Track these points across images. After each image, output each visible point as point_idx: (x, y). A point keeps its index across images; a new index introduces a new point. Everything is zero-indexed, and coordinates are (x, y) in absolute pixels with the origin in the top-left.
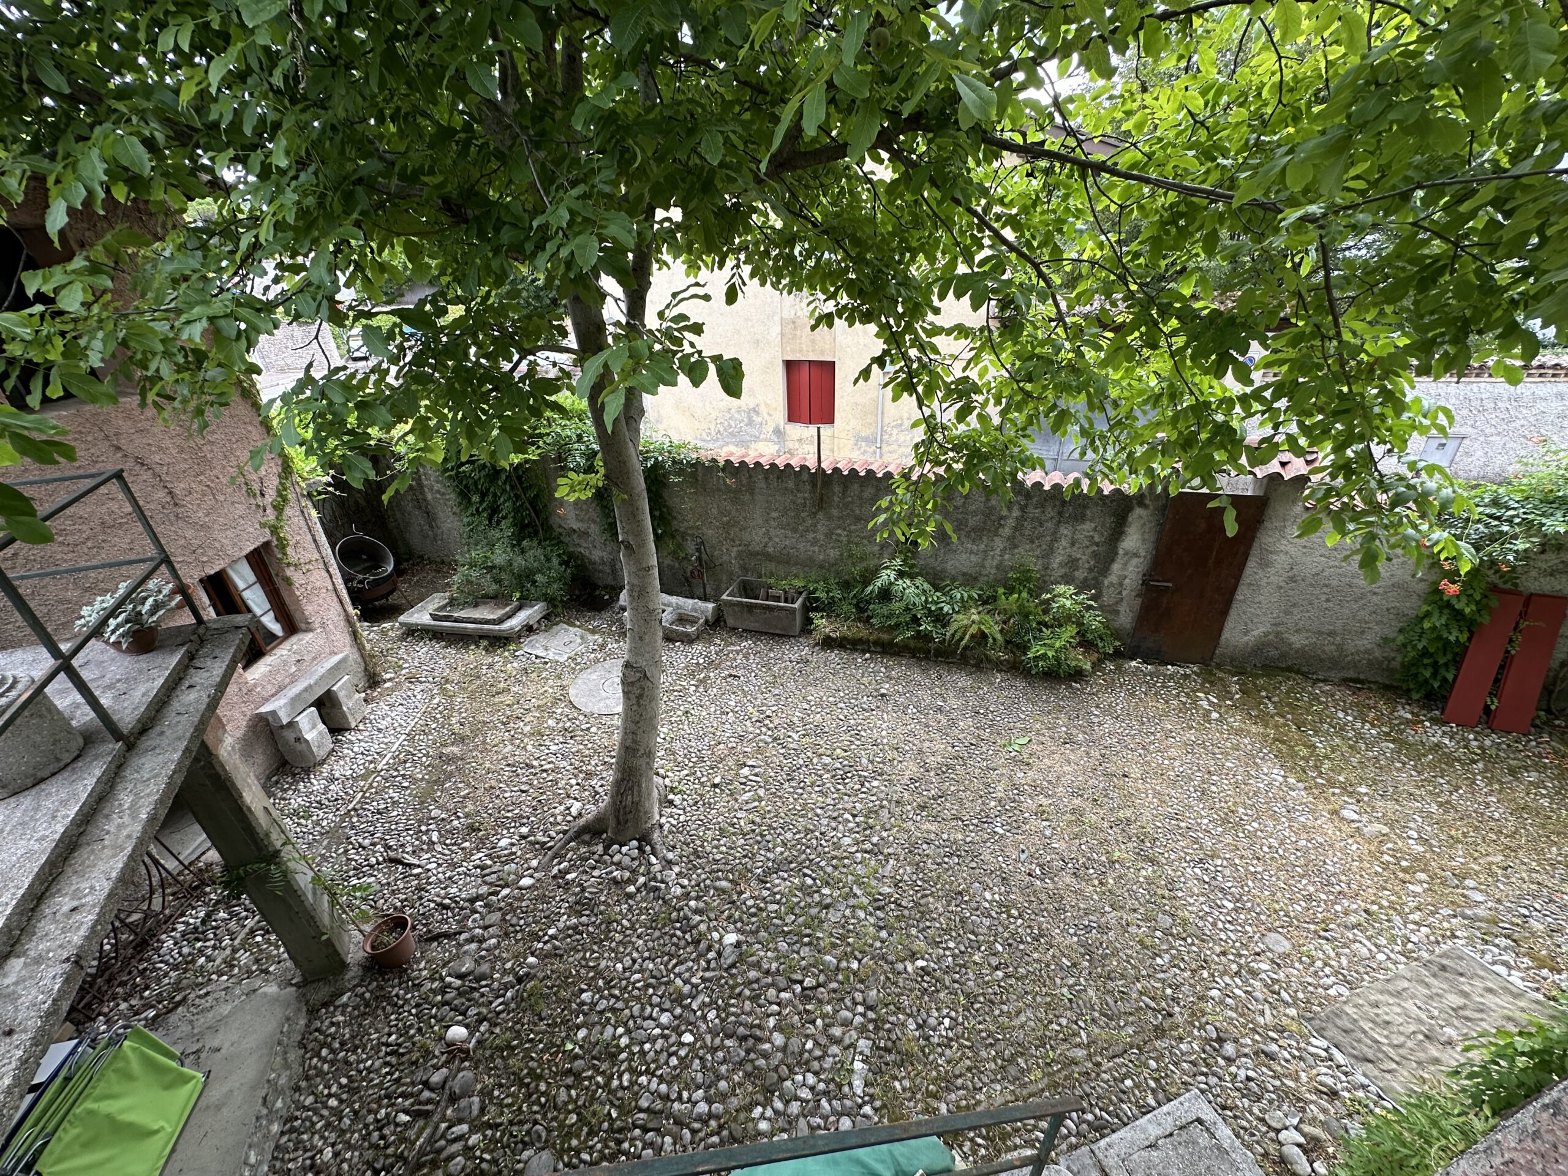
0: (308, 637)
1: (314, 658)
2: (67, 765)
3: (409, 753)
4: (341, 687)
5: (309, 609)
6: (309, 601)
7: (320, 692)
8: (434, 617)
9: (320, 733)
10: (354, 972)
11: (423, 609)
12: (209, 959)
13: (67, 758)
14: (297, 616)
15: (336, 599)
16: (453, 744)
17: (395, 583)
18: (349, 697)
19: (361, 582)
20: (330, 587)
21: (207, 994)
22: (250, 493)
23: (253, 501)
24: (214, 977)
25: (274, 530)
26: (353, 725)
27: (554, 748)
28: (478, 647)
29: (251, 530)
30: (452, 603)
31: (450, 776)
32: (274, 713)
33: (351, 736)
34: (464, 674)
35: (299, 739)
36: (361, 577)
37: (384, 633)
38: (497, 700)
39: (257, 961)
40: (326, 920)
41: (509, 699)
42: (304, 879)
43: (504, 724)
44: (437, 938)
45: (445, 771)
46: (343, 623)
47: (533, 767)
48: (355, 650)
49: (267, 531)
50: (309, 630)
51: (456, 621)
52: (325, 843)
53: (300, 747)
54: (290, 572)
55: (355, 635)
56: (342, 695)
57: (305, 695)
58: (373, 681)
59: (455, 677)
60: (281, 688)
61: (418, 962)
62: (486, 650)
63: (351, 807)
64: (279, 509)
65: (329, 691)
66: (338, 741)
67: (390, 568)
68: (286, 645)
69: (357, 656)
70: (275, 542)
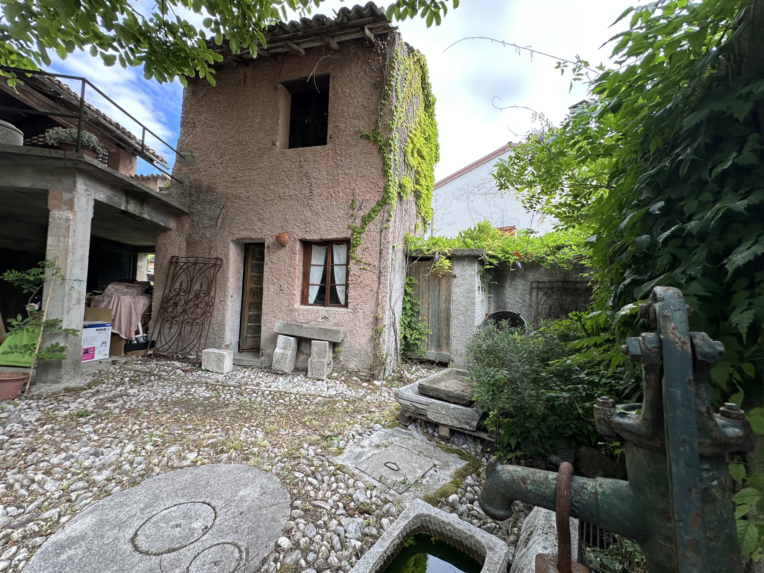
4: (318, 344)
6: (354, 289)
7: (304, 335)
9: (283, 354)
15: (375, 299)
18: (319, 355)
20: (375, 289)
22: (352, 207)
23: (351, 212)
25: (354, 233)
26: (309, 375)
29: (341, 226)
33: (300, 379)
46: (371, 320)
48: (370, 345)
49: (350, 231)
50: (347, 307)
56: (315, 350)
57: (295, 328)
64: (364, 222)
65: (311, 341)
66: (296, 375)
69: (370, 350)
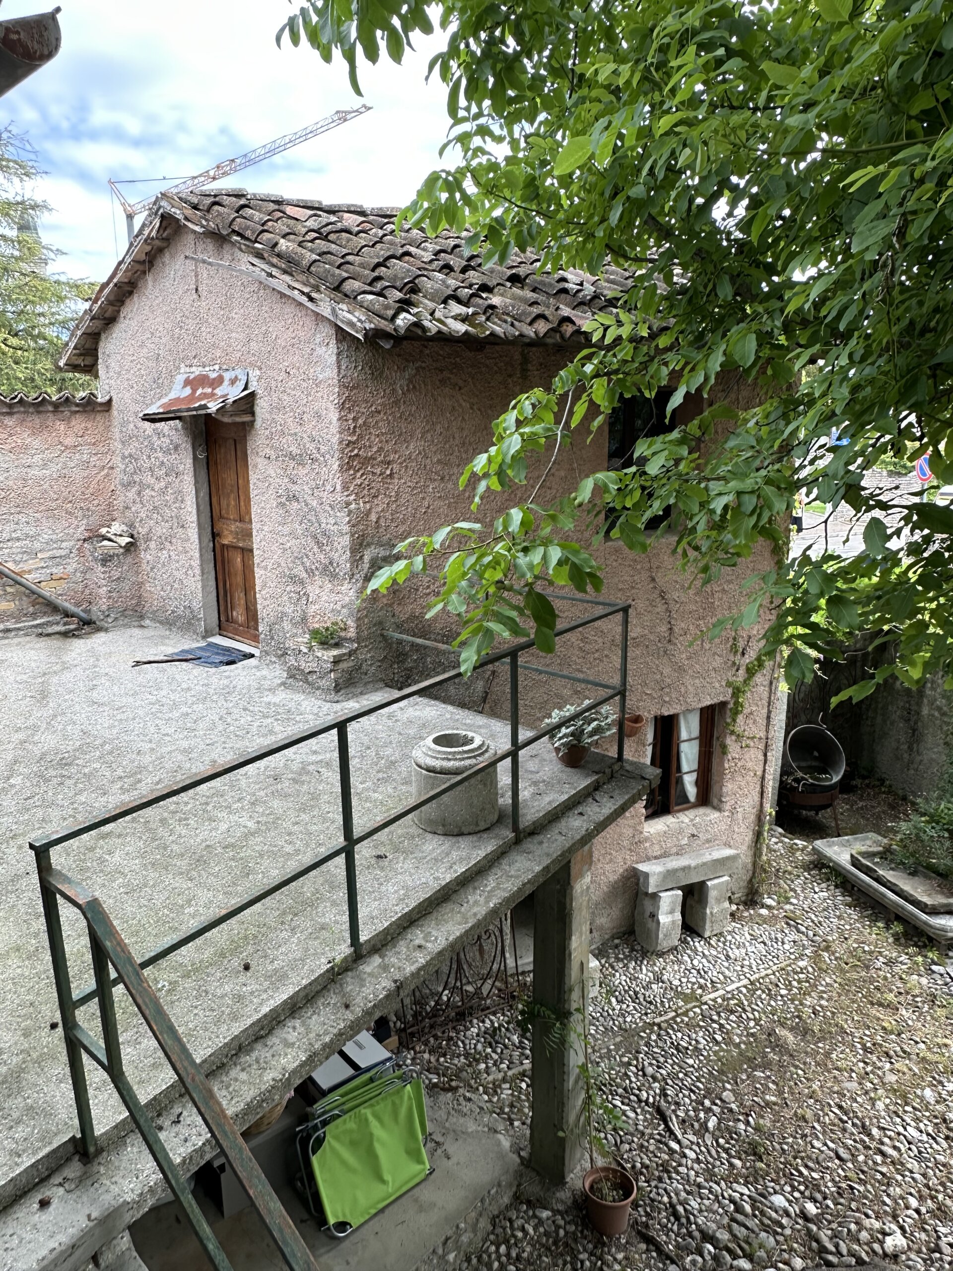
0: (714, 815)
1: (708, 841)
2: (479, 832)
3: (740, 1004)
4: (717, 885)
5: (729, 787)
6: (733, 779)
7: (695, 879)
8: (855, 862)
9: (673, 922)
10: (564, 1195)
11: (848, 844)
12: (487, 1071)
13: (483, 826)
14: (715, 789)
15: (758, 789)
16: (791, 1029)
17: (833, 798)
18: (718, 901)
19: (797, 780)
20: (759, 773)
21: (470, 1100)
22: (734, 649)
23: (732, 657)
24: (481, 1088)
25: (737, 692)
26: (707, 934)
27: (912, 1132)
28: (888, 928)
30: (886, 855)
31: (766, 1065)
32: (646, 875)
33: (699, 945)
34: (852, 953)
35: (654, 916)
36: (800, 774)
37: (792, 849)
38: (873, 1012)
39: (512, 1106)
40: (572, 1118)
41: (889, 1022)
42: (575, 1059)
43: (865, 1048)
44: (649, 1241)
45: (764, 1055)
46: (752, 818)
47: (869, 1135)
48: (750, 853)
49: (730, 691)
50: (718, 809)
51: (878, 880)
52: (618, 1039)
53: (651, 925)
54: (730, 741)
55: (758, 835)
56: (712, 894)
57: (680, 874)
58: (751, 899)
59: (840, 950)
60: (665, 855)
61: (619, 1250)
62: (897, 940)
63: (657, 1020)
64: (751, 672)
65: (703, 883)
66: (684, 941)
67: (836, 779)
68: (691, 813)
69: (749, 860)
70: (731, 705)
